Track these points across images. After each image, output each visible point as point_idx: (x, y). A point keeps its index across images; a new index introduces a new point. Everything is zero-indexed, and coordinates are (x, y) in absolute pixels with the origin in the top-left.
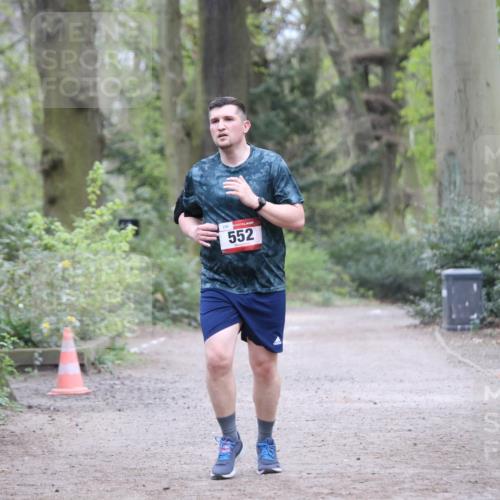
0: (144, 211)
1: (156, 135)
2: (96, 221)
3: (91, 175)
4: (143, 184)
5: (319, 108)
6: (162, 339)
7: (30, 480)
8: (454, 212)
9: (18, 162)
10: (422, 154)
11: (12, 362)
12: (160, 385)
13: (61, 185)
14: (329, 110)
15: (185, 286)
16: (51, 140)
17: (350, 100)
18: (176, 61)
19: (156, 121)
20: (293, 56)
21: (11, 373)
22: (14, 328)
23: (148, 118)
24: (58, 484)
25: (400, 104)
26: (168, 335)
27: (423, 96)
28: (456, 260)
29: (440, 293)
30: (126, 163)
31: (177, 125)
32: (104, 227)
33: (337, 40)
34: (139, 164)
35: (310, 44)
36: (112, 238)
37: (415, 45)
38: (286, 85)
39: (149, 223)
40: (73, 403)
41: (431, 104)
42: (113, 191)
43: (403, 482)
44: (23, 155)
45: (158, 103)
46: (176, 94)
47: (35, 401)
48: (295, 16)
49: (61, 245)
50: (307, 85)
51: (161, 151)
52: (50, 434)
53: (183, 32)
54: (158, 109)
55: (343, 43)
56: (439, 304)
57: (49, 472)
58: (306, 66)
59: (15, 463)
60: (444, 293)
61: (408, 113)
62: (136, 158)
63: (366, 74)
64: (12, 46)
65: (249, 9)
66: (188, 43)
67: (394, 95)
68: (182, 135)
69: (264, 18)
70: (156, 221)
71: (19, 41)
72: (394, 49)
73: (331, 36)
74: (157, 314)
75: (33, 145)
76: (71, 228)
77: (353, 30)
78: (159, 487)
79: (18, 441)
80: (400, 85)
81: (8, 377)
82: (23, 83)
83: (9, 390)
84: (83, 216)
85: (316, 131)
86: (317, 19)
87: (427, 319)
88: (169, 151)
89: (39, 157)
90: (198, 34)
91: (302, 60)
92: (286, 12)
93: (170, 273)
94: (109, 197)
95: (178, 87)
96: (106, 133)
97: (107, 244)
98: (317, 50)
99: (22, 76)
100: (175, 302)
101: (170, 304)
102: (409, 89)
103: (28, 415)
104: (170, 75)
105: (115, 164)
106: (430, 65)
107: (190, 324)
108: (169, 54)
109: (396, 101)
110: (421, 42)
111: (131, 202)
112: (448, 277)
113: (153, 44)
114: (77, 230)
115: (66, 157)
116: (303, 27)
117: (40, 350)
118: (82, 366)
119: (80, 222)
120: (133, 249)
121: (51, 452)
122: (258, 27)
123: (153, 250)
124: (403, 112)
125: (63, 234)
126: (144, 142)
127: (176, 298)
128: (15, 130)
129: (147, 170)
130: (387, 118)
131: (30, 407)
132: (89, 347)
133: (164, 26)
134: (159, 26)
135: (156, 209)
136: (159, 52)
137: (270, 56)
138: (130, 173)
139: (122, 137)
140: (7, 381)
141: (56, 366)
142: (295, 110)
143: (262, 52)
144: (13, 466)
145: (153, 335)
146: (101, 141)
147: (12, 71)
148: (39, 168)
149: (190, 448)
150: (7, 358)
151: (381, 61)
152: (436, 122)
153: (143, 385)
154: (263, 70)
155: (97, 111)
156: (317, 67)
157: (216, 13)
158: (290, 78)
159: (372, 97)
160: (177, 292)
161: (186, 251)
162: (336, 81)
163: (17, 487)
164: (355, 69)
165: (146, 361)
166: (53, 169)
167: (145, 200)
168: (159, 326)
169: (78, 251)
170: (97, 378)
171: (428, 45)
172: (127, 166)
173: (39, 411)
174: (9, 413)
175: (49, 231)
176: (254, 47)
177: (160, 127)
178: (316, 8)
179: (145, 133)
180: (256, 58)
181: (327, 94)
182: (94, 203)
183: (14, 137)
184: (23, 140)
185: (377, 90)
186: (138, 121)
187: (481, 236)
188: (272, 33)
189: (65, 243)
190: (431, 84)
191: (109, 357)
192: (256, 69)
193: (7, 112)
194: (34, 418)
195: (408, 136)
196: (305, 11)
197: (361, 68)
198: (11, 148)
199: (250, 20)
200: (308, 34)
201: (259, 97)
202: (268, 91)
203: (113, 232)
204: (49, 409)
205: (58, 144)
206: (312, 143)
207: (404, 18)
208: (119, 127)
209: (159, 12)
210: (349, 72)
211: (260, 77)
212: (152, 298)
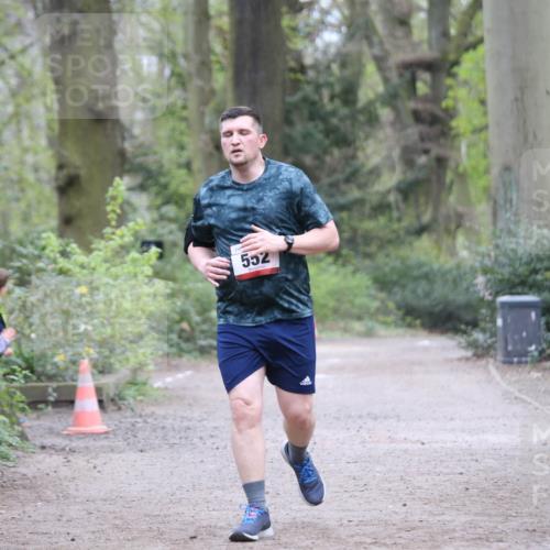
0: (170, 233)
1: (182, 147)
2: (116, 242)
3: (111, 192)
4: (167, 202)
5: (361, 118)
6: (189, 373)
7: (42, 528)
8: (510, 233)
9: (31, 177)
10: (475, 168)
11: (23, 398)
12: (186, 424)
13: (78, 203)
14: (373, 120)
16: (66, 153)
17: (395, 109)
18: (205, 67)
19: (182, 133)
20: (333, 61)
21: (23, 410)
22: (26, 360)
23: (173, 129)
24: (74, 532)
25: (451, 114)
26: (195, 368)
27: (476, 105)
28: (512, 286)
29: (494, 322)
30: (149, 179)
31: (205, 137)
32: (124, 249)
33: (381, 43)
34: (163, 180)
35: (352, 47)
36: (134, 261)
37: (467, 49)
38: (326, 94)
39: (174, 244)
40: (91, 443)
41: (485, 114)
42: (135, 210)
43: (454, 530)
44: (36, 169)
45: (185, 113)
46: (204, 102)
47: (48, 441)
48: (335, 17)
49: (77, 269)
50: (348, 94)
51: (188, 166)
52: (66, 478)
53: (212, 35)
54: (184, 119)
55: (388, 46)
56: (493, 335)
57: (64, 519)
58: (348, 72)
59: (27, 509)
60: (499, 322)
61: (460, 124)
62: (161, 173)
63: (413, 81)
64: (24, 51)
65: (284, 9)
66: (217, 47)
67: (444, 104)
68: (210, 148)
69: (301, 20)
70: (182, 242)
71: (33, 44)
72: (445, 53)
73: (375, 39)
74: (183, 345)
75: (47, 160)
76: (88, 250)
77: (400, 32)
79: (31, 485)
80: (451, 93)
81: (19, 414)
83: (20, 429)
84: (102, 237)
85: (358, 143)
86: (360, 21)
87: (480, 351)
88: (197, 165)
89: (53, 171)
90: (228, 37)
91: (343, 65)
92: (326, 12)
93: (198, 300)
94: (130, 216)
95: (207, 95)
96: (128, 146)
97: (128, 268)
98: (360, 55)
99: (34, 84)
100: (203, 332)
101: (197, 334)
102: (460, 97)
103: (41, 456)
104: (197, 82)
105: (138, 180)
106: (484, 72)
108: (196, 59)
109: (446, 110)
110: (474, 46)
111: (155, 222)
112: (504, 304)
114: (95, 253)
115: (83, 172)
116: (344, 29)
117: (55, 385)
118: (101, 402)
119: (99, 244)
120: (157, 274)
121: (66, 497)
122: (294, 29)
123: (179, 274)
124: (454, 123)
125: (80, 257)
126: (168, 156)
127: (205, 327)
128: (27, 143)
129: (173, 187)
130: (436, 129)
131: (43, 447)
132: (108, 381)
133: (191, 28)
134: (185, 28)
136: (186, 56)
137: (308, 61)
138: (154, 189)
139: (145, 150)
140: (18, 419)
141: (72, 402)
142: (335, 121)
143: (298, 56)
144: (24, 512)
145: (178, 368)
146: (122, 154)
147: (25, 79)
148: (54, 184)
149: (219, 493)
150: (18, 393)
151: (430, 66)
152: (491, 134)
153: (168, 423)
154: (299, 76)
155: (117, 122)
156: (359, 73)
157: (248, 14)
158: (330, 85)
159: (420, 106)
160: (205, 321)
162: (381, 89)
163: (28, 536)
164: (401, 75)
165: (170, 396)
166: (68, 186)
167: (171, 220)
168: (185, 359)
169: (96, 276)
170: (117, 416)
171: (481, 49)
172: (150, 182)
173: (53, 452)
174: (20, 453)
175: (64, 254)
176: (290, 51)
177: (186, 139)
178: (358, 8)
179: (169, 146)
180: (292, 64)
181: (371, 103)
182: (114, 223)
183: (26, 150)
184: (36, 153)
185: (425, 99)
186: (163, 133)
187: (540, 259)
188: (310, 36)
189: (82, 266)
190: (485, 92)
191: (130, 392)
192: (292, 75)
193: (19, 122)
194: (48, 460)
195: (459, 149)
196: (347, 12)
197: (408, 75)
198: (22, 163)
199: (286, 22)
200: (350, 37)
201: (296, 106)
202: (305, 99)
203: (134, 254)
204: (63, 449)
205: (74, 158)
206: (354, 157)
207: (455, 19)
208: (141, 139)
209: (185, 13)
210: (395, 79)
211: (296, 85)
212: (177, 328)
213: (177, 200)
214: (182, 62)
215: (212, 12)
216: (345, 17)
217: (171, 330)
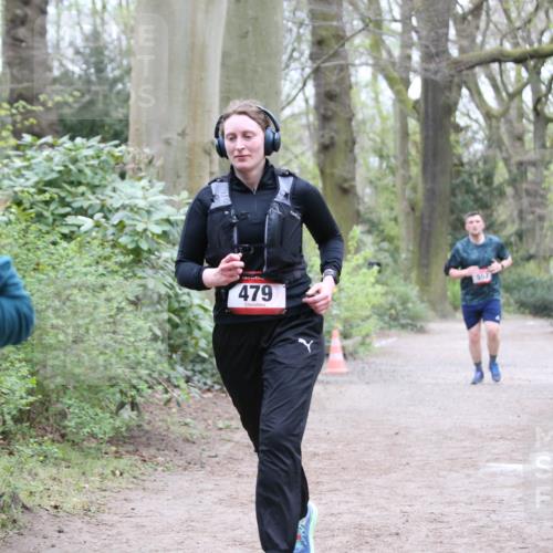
0: (385, 258)
1: (392, 209)
2: (354, 263)
3: (351, 234)
4: (383, 240)
5: (496, 193)
6: (394, 339)
12: (392, 368)
14: (502, 194)
15: (410, 305)
17: (515, 188)
18: (406, 163)
19: (392, 201)
20: (480, 160)
23: (387, 199)
24: (329, 429)
25: (547, 191)
26: (399, 336)
30: (373, 227)
31: (405, 204)
32: (359, 267)
33: (507, 150)
34: (381, 227)
35: (490, 152)
36: (365, 274)
38: (475, 179)
39: (387, 265)
40: (340, 379)
42: (365, 244)
45: (395, 189)
46: (405, 183)
48: (481, 135)
50: (488, 179)
51: (396, 220)
52: (324, 398)
53: (410, 145)
54: (393, 192)
55: (511, 151)
57: (323, 421)
58: (488, 167)
62: (380, 223)
63: (525, 172)
64: (303, 154)
65: (452, 130)
66: (413, 152)
67: (543, 186)
68: (409, 209)
69: (461, 137)
70: (392, 264)
71: (307, 150)
72: (543, 156)
73: (504, 148)
74: (392, 323)
77: (518, 144)
78: (393, 432)
80: (547, 180)
85: (494, 207)
86: (495, 137)
88: (401, 219)
90: (420, 146)
91: (485, 162)
92: (475, 133)
93: (401, 297)
94: (362, 248)
95: (407, 179)
96: (361, 208)
97: (361, 278)
98: (495, 157)
99: (310, 172)
100: (403, 315)
101: (400, 317)
104: (401, 172)
105: (366, 227)
107: (412, 330)
108: (401, 158)
109: (544, 189)
111: (376, 251)
113: (392, 152)
116: (486, 142)
118: (345, 355)
120: (378, 282)
121: (324, 409)
122: (457, 142)
123: (390, 282)
124: (549, 196)
126: (384, 214)
127: (405, 313)
129: (386, 232)
132: (348, 343)
133: (398, 142)
134: (395, 141)
135: (392, 256)
136: (395, 157)
137: (465, 160)
138: (376, 233)
139: (371, 210)
141: (328, 355)
142: (480, 194)
143: (460, 158)
145: (389, 336)
146: (358, 213)
147: (303, 169)
149: (412, 408)
151: (534, 164)
153: (383, 368)
154: (460, 168)
155: (355, 194)
156: (494, 168)
157: (431, 133)
158: (478, 174)
159: (529, 187)
160: (404, 309)
161: (411, 282)
162: (507, 176)
164: (518, 169)
165: (384, 352)
167: (386, 251)
168: (393, 331)
170: (353, 363)
172: (373, 229)
176: (454, 154)
177: (394, 204)
178: (494, 130)
179: (385, 208)
180: (456, 161)
181: (501, 184)
182: (353, 252)
185: (532, 182)
186: (381, 201)
188: (467, 146)
191: (361, 349)
192: (456, 168)
196: (487, 132)
199: (453, 137)
200: (489, 147)
201: (458, 185)
202: (463, 182)
203: (364, 270)
206: (491, 215)
207: (549, 138)
208: (369, 204)
209: (395, 132)
210: (515, 170)
211: (458, 173)
212: (388, 313)
213: (390, 239)
214: (392, 160)
215: (410, 132)
216: (486, 135)
217: (385, 314)
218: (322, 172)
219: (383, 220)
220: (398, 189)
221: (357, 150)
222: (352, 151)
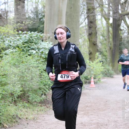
0: (104, 60)
1: (105, 49)
3: (96, 55)
4: (104, 56)
6: (106, 79)
9: (85, 52)
12: (106, 86)
13: (92, 56)
15: (110, 71)
18: (109, 38)
19: (106, 47)
20: (126, 37)
30: (101, 53)
31: (109, 47)
32: (98, 62)
38: (125, 42)
39: (104, 62)
40: (93, 88)
42: (99, 57)
44: (86, 51)
45: (106, 44)
46: (109, 43)
47: (87, 88)
48: (126, 31)
51: (106, 51)
52: (89, 93)
54: (106, 45)
62: (103, 52)
64: (85, 36)
65: (120, 30)
66: (111, 35)
68: (109, 49)
69: (122, 32)
74: (106, 75)
75: (87, 50)
76: (93, 62)
78: (106, 101)
79: (85, 94)
82: (86, 41)
84: (95, 61)
88: (108, 51)
92: (125, 31)
93: (107, 69)
96: (98, 49)
97: (98, 65)
104: (108, 40)
105: (99, 53)
107: (110, 77)
111: (102, 59)
113: (105, 35)
115: (92, 52)
116: (128, 33)
117: (88, 80)
118: (94, 83)
120: (102, 66)
122: (121, 33)
123: (105, 66)
126: (104, 50)
127: (108, 73)
128: (85, 48)
129: (104, 54)
131: (87, 89)
132: (95, 80)
133: (107, 33)
135: (106, 60)
136: (106, 36)
137: (123, 37)
138: (102, 54)
139: (101, 49)
141: (90, 83)
146: (98, 50)
147: (85, 39)
148: (88, 53)
149: (110, 95)
153: (103, 86)
155: (97, 45)
157: (115, 31)
161: (110, 66)
163: (85, 101)
165: (104, 82)
166: (90, 54)
167: (104, 58)
168: (106, 77)
169: (94, 66)
170: (96, 85)
175: (90, 63)
176: (120, 36)
180: (121, 38)
182: (96, 59)
183: (85, 49)
184: (86, 49)
186: (103, 47)
188: (123, 34)
189: (92, 65)
191: (98, 82)
193: (84, 45)
194: (87, 91)
196: (128, 31)
198: (84, 51)
199: (120, 32)
203: (99, 63)
204: (89, 89)
205: (91, 50)
209: (106, 31)
211: (121, 40)
212: (105, 73)
213: (105, 56)
214: (106, 37)
215: (110, 31)
216: (128, 32)
217: (104, 73)
218: (89, 40)
219: (103, 51)
220: (107, 44)
221: (97, 35)
222: (96, 35)
